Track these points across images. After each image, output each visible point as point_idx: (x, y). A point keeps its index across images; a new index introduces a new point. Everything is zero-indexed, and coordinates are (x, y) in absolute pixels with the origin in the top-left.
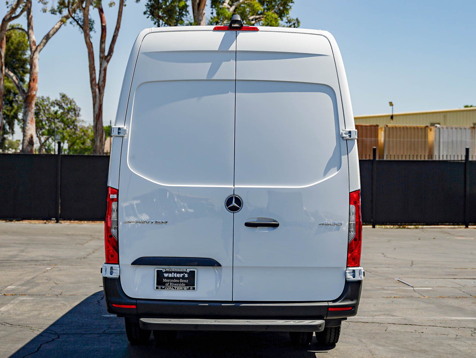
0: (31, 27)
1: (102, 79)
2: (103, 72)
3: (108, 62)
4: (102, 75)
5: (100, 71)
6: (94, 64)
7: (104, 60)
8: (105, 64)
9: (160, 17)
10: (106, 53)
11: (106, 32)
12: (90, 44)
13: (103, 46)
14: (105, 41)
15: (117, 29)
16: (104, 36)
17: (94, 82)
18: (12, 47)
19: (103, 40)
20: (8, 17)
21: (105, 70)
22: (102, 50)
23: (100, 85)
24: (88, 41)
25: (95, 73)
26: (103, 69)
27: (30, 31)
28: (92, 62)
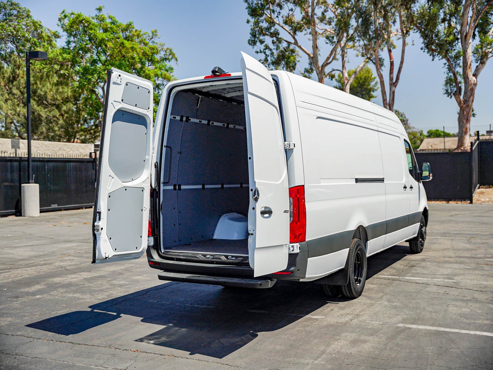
0: (344, 68)
1: (391, 99)
2: (392, 94)
3: (395, 86)
4: (392, 96)
5: (390, 94)
6: (384, 89)
7: (392, 85)
8: (393, 88)
9: (433, 50)
10: (394, 81)
11: (393, 66)
12: (381, 75)
13: (392, 75)
14: (393, 72)
15: (402, 62)
16: (392, 69)
17: (385, 102)
18: (361, 81)
19: (392, 72)
20: (325, 63)
21: (394, 92)
22: (391, 79)
23: (390, 103)
24: (379, 74)
25: (386, 96)
26: (392, 92)
27: (344, 71)
28: (383, 88)
